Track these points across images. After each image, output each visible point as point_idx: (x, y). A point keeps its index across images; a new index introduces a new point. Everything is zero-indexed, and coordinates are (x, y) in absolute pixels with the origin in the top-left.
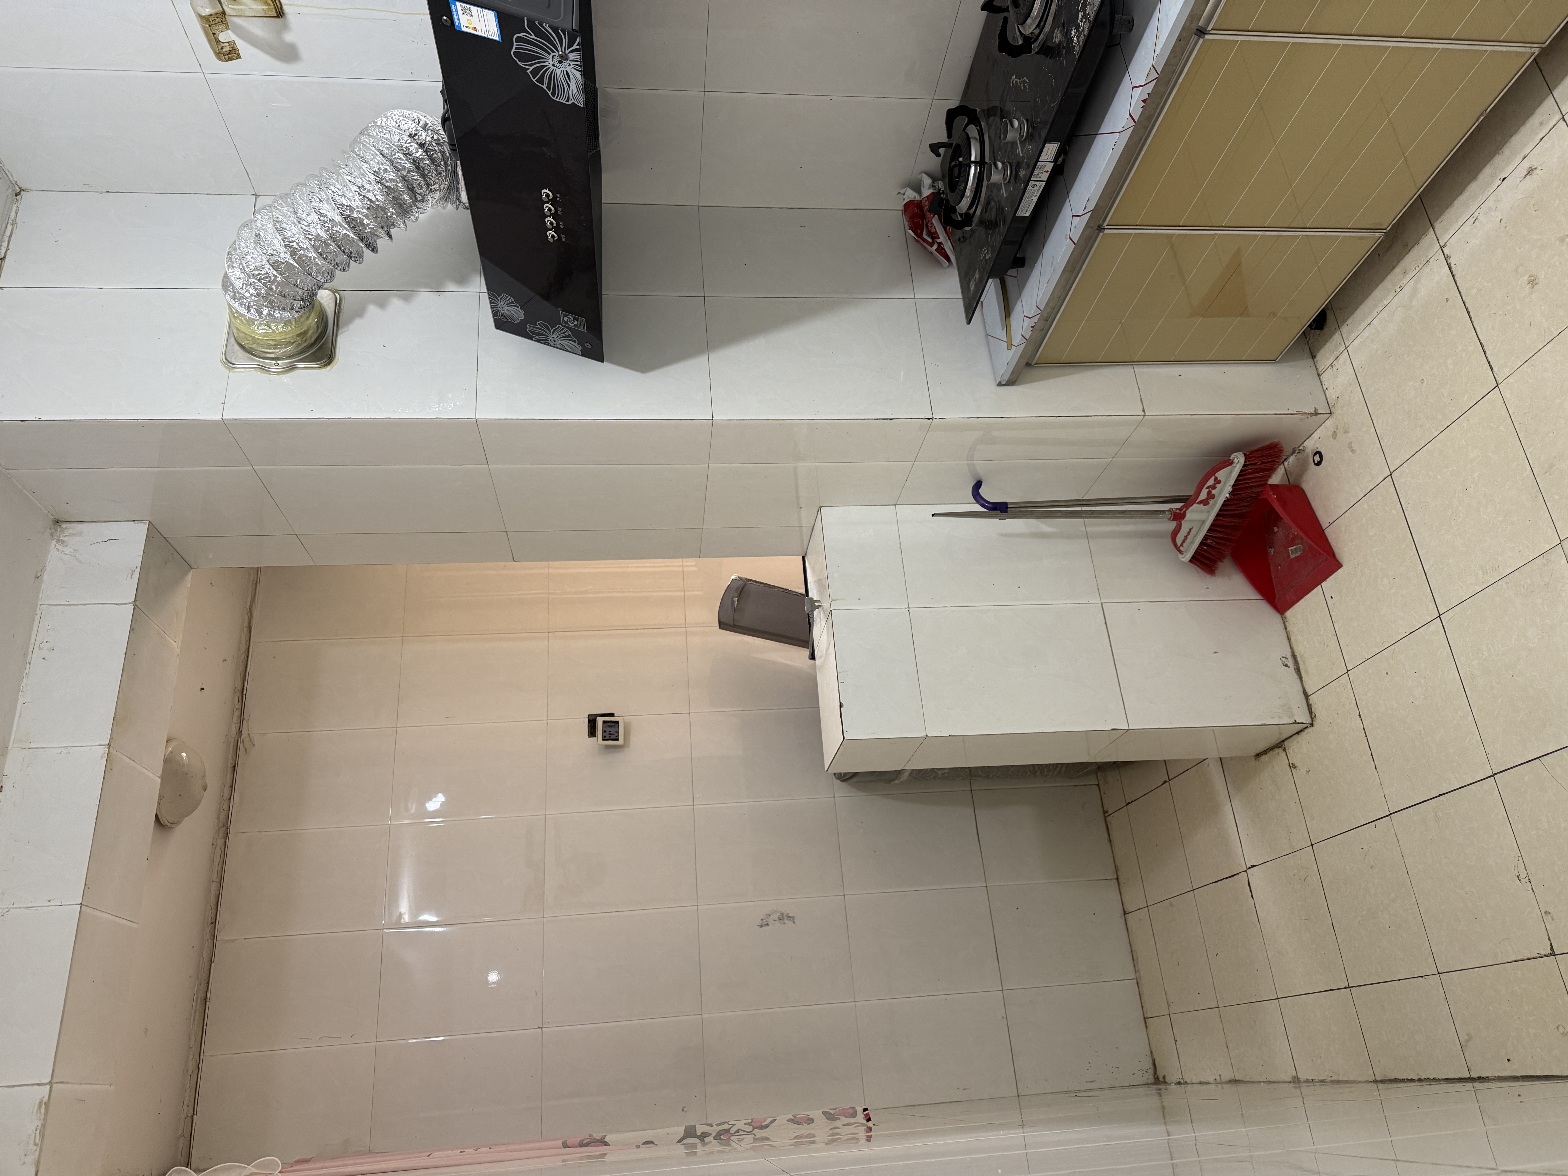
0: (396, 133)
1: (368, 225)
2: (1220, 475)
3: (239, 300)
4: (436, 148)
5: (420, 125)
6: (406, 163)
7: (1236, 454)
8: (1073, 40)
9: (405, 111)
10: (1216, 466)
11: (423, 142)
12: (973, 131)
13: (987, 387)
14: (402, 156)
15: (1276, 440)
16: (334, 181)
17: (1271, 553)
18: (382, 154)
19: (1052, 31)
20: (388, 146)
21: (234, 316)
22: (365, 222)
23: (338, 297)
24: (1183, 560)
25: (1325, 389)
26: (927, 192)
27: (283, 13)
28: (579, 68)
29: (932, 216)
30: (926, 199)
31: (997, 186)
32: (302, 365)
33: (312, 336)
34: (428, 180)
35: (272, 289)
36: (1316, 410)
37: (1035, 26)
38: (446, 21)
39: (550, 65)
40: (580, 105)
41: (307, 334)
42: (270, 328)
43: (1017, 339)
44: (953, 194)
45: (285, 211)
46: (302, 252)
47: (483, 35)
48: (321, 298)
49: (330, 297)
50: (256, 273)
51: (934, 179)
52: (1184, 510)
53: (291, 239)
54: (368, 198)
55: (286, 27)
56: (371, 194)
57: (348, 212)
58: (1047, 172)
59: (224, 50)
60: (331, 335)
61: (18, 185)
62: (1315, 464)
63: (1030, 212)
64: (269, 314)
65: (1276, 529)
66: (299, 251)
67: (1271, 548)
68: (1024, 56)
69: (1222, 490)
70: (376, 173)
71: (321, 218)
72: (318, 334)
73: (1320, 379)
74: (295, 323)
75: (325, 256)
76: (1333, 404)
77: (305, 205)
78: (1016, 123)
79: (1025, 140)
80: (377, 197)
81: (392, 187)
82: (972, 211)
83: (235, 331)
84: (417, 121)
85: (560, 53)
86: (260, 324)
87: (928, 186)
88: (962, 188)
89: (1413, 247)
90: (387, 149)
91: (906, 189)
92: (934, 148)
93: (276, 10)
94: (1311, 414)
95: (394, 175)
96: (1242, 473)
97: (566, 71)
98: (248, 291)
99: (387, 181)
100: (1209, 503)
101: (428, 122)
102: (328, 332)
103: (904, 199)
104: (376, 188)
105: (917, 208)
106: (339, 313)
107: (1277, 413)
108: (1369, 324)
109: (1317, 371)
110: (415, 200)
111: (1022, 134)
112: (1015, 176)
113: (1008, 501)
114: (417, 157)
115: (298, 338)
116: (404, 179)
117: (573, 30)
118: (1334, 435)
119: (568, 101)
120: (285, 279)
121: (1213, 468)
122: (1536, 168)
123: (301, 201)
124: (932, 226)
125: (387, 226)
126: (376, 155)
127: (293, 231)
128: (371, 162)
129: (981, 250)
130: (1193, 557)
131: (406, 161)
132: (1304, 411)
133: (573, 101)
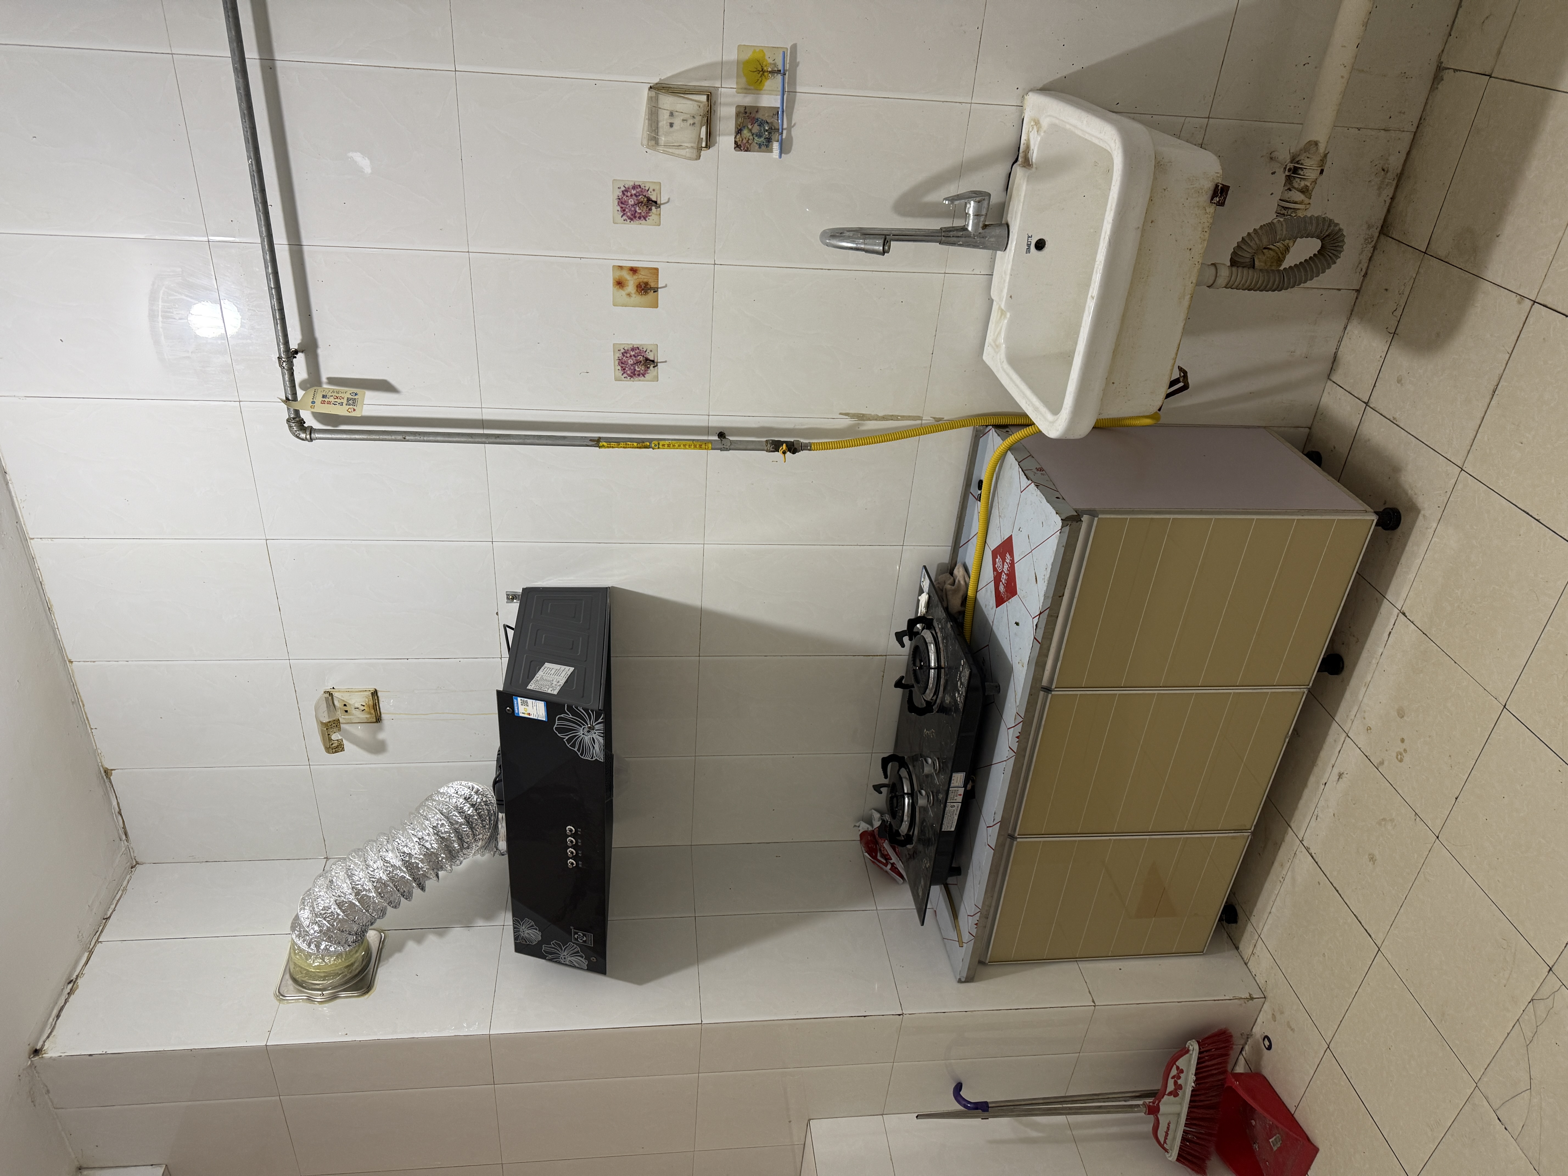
0: (454, 797)
1: (422, 868)
2: (1181, 1063)
3: (302, 938)
4: (484, 807)
5: (474, 790)
6: (459, 819)
7: (1189, 1042)
8: (957, 700)
9: (463, 782)
10: (1175, 1055)
11: (475, 803)
12: (904, 773)
13: (950, 985)
14: (457, 814)
15: (1223, 1027)
16: (400, 836)
17: (1256, 1149)
18: (441, 813)
19: (943, 697)
20: (447, 807)
21: (295, 953)
22: (420, 866)
23: (383, 935)
24: (1170, 1159)
25: (1254, 976)
26: (877, 824)
27: (381, 720)
28: (602, 735)
29: (883, 841)
30: (877, 829)
31: (924, 809)
32: (343, 994)
33: (357, 967)
34: (475, 831)
35: (334, 925)
36: (1250, 995)
37: (932, 695)
38: (508, 710)
39: (581, 735)
40: (601, 760)
41: (353, 966)
42: (324, 961)
43: (966, 937)
44: (895, 820)
45: (356, 861)
46: (364, 893)
47: (535, 718)
48: (369, 937)
49: (376, 936)
50: (323, 912)
51: (882, 813)
52: (1157, 1103)
53: (357, 883)
54: (425, 847)
55: (381, 729)
56: (428, 843)
57: (407, 859)
58: (960, 795)
59: (333, 746)
60: (372, 970)
61: (135, 860)
62: (1267, 1049)
63: (954, 827)
64: (326, 949)
65: (1253, 1122)
66: (362, 892)
67: (1255, 1143)
68: (928, 715)
69: (1186, 1079)
70: (434, 828)
71: (385, 864)
72: (362, 966)
73: (1248, 967)
74: (346, 957)
75: (382, 895)
76: (1264, 988)
77: (373, 855)
78: (930, 761)
79: (939, 772)
80: (433, 845)
81: (446, 837)
82: (911, 833)
83: (292, 967)
84: (471, 788)
85: (589, 725)
86: (316, 958)
87: (877, 820)
88: (900, 814)
89: (1281, 844)
90: (446, 809)
91: (859, 823)
92: (877, 788)
93: (376, 717)
94: (1247, 998)
95: (449, 828)
96: (1200, 1061)
97: (593, 738)
98: (313, 929)
99: (442, 833)
100: (1178, 1095)
101: (480, 789)
102: (370, 966)
103: (859, 830)
104: (433, 838)
105: (871, 836)
106: (382, 948)
107: (1215, 999)
108: (1270, 913)
109: (1244, 961)
110: (462, 848)
111: (936, 768)
112: (937, 800)
113: (988, 1101)
114: (468, 814)
115: (346, 970)
116: (456, 831)
117: (599, 710)
118: (1274, 1017)
119: (592, 758)
120: (347, 917)
121: (1172, 1057)
122: (1343, 773)
123: (371, 853)
124: (884, 850)
125: (437, 867)
126: (437, 813)
127: (360, 876)
128: (432, 820)
129: (922, 861)
130: (1179, 1155)
131: (459, 817)
132: (1240, 996)
133: (596, 757)
